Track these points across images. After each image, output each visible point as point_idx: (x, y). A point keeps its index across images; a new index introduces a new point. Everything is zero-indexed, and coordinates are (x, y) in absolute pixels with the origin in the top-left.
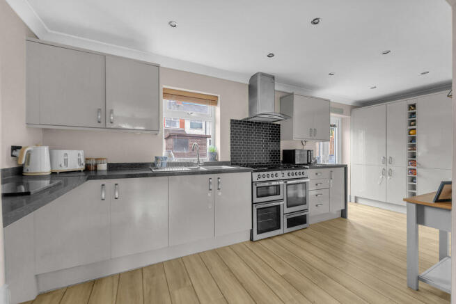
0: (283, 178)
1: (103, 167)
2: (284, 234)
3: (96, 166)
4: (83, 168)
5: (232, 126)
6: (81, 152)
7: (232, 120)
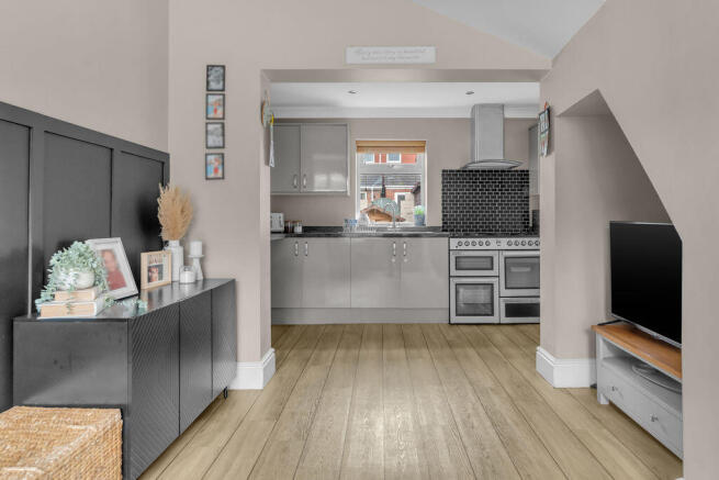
0: (499, 248)
1: (299, 230)
2: (500, 324)
3: (293, 228)
4: (282, 229)
5: (443, 179)
6: (281, 215)
7: (444, 171)
